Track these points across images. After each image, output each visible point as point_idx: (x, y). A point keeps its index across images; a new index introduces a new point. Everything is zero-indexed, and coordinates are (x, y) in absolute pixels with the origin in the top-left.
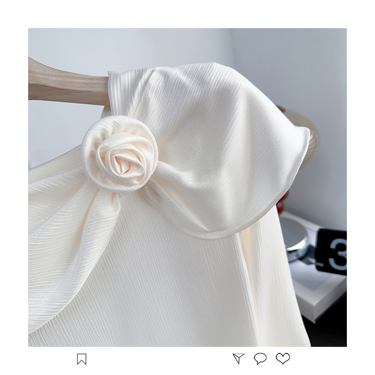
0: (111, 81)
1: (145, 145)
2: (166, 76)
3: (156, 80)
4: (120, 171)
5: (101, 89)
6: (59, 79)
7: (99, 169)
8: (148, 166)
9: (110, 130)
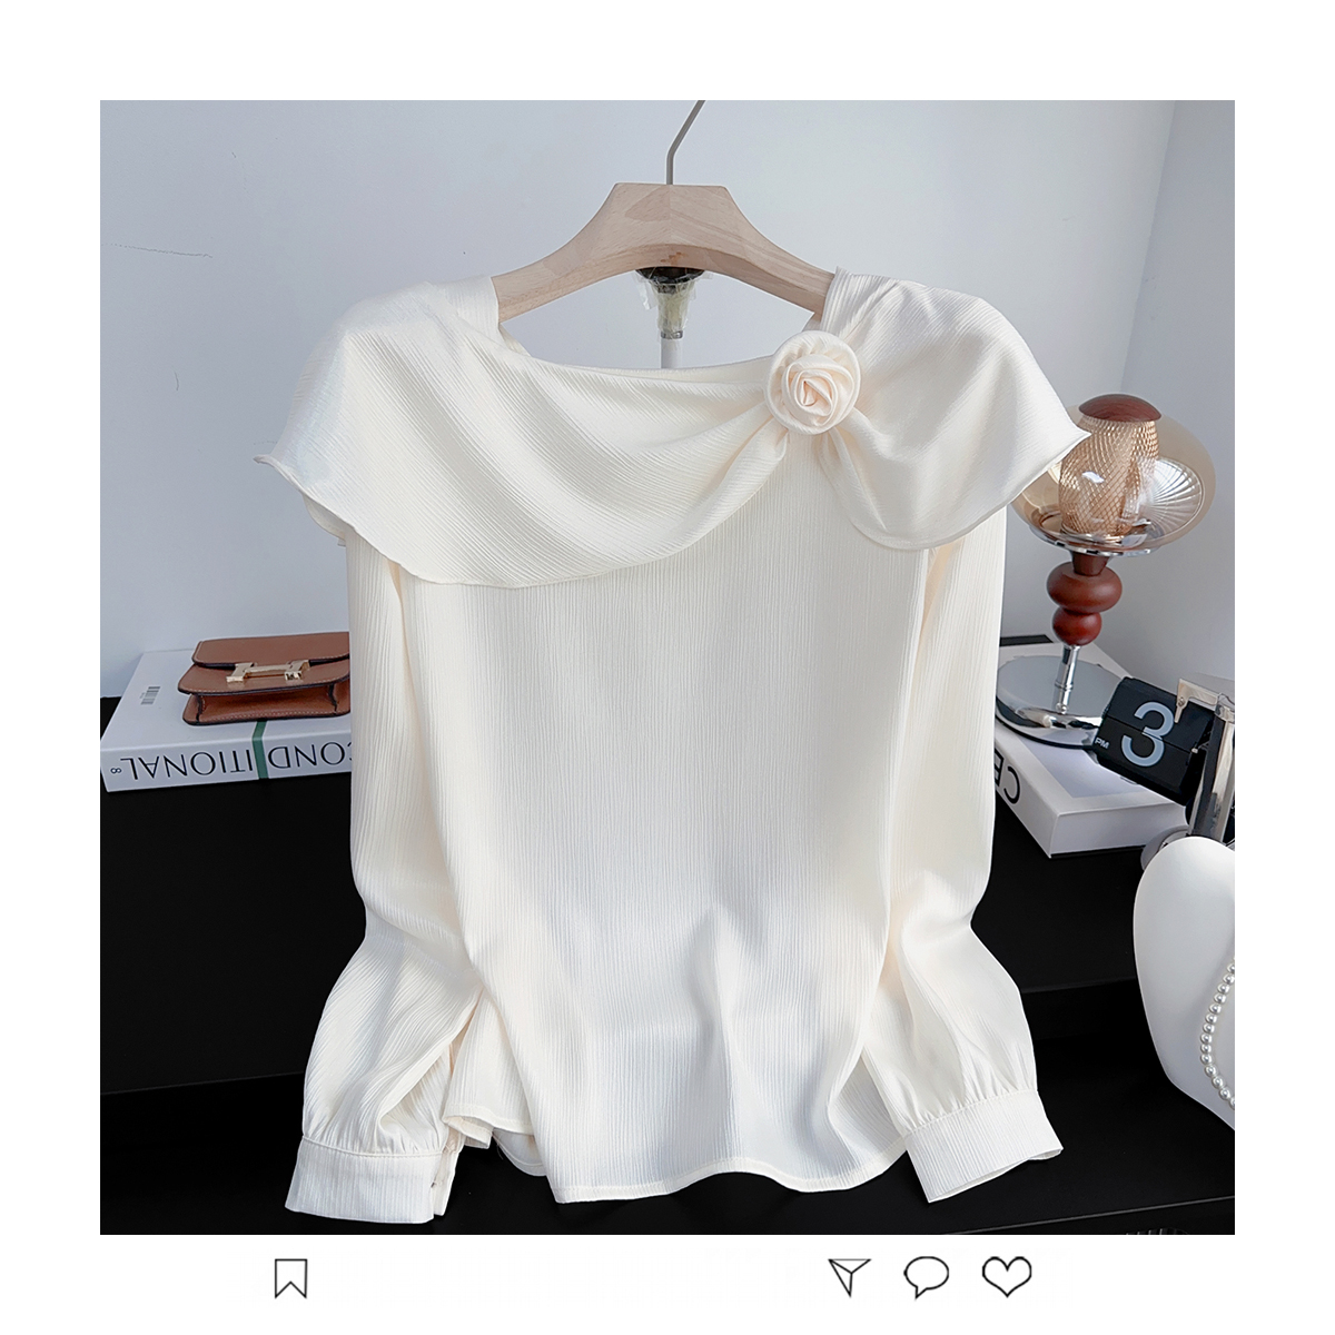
0: (836, 281)
1: (845, 380)
2: (908, 296)
3: (892, 300)
4: (803, 401)
5: (817, 289)
6: (772, 259)
7: (780, 391)
8: (838, 409)
9: (810, 349)
